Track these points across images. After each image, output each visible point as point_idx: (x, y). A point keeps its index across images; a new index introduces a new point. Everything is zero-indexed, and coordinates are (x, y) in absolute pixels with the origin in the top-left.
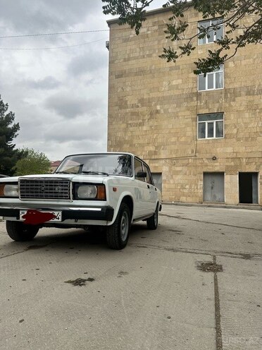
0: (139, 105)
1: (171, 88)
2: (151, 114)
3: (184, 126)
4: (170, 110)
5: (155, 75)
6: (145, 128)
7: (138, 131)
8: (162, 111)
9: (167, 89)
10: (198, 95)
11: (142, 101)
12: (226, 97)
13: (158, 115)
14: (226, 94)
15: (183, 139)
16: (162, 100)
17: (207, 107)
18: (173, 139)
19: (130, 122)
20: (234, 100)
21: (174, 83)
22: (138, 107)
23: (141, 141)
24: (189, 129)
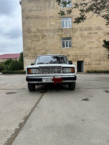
0: (37, 32)
1: (51, 25)
2: (43, 36)
3: (56, 42)
4: (51, 35)
5: (44, 19)
6: (40, 42)
7: (37, 44)
8: (47, 35)
9: (49, 26)
10: (62, 29)
11: (38, 30)
12: (72, 31)
13: (45, 37)
14: (72, 30)
15: (56, 48)
16: (47, 31)
17: (65, 35)
18: (53, 48)
19: (33, 39)
20: (75, 33)
21: (52, 23)
22: (37, 33)
23: (39, 48)
24: (58, 44)
